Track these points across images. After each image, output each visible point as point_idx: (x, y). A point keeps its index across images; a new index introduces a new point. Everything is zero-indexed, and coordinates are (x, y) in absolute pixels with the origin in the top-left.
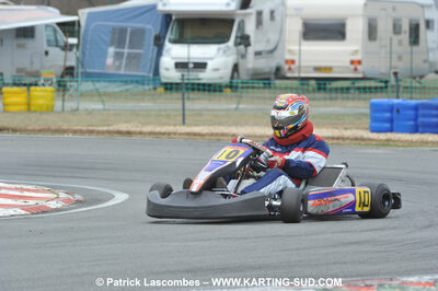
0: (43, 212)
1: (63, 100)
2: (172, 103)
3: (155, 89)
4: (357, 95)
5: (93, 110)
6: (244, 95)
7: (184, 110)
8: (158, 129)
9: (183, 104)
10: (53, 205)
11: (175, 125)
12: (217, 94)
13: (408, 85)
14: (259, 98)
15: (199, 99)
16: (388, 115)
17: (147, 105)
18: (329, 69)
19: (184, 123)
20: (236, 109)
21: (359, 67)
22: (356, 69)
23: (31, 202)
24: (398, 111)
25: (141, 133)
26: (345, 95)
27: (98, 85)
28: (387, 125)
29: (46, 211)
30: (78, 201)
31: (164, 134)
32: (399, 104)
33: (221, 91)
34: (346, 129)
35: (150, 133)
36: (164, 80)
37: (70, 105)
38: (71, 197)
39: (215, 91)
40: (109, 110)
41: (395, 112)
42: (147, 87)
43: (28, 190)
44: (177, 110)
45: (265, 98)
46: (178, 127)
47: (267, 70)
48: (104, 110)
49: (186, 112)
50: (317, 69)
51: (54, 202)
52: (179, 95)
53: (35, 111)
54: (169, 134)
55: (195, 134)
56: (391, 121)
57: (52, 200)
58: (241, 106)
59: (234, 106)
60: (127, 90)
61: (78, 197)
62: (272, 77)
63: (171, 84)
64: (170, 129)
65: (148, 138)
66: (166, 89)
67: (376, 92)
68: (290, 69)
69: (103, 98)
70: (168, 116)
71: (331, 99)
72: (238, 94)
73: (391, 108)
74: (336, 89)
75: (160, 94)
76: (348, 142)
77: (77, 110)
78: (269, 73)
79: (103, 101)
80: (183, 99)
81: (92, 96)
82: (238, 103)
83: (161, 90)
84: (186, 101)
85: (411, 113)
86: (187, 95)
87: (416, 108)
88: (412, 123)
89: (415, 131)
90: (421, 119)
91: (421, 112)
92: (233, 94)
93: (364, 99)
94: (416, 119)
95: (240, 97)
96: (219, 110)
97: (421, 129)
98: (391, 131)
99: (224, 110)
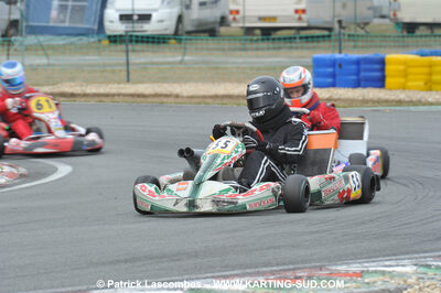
1: (8, 55)
2: (116, 56)
3: (100, 41)
4: (305, 45)
5: (38, 65)
6: (188, 46)
7: (128, 64)
8: (103, 89)
9: (127, 56)
11: (119, 83)
12: (162, 45)
13: (352, 32)
14: (208, 49)
15: (143, 51)
16: (330, 70)
17: (92, 58)
18: (273, 19)
19: (128, 81)
20: (181, 62)
22: (300, 18)
24: (340, 66)
25: (85, 95)
26: (288, 45)
27: (41, 38)
28: (330, 80)
30: (22, 176)
31: (107, 95)
32: (341, 59)
33: (164, 42)
35: (95, 95)
36: (108, 33)
38: (15, 171)
39: (159, 43)
40: (53, 65)
41: (337, 67)
42: (92, 40)
44: (121, 65)
46: (122, 86)
47: (211, 20)
48: (49, 65)
49: (131, 67)
50: (262, 19)
52: (123, 47)
54: (113, 95)
55: (139, 96)
56: (333, 75)
58: (187, 58)
59: (179, 58)
60: (71, 44)
61: (22, 171)
63: (115, 36)
64: (113, 88)
65: (92, 102)
66: (111, 41)
68: (234, 19)
69: (49, 52)
70: (113, 72)
71: (279, 48)
72: (183, 45)
73: (333, 63)
74: (285, 39)
75: (104, 47)
78: (214, 23)
79: (47, 55)
80: (127, 51)
81: (37, 50)
82: (184, 54)
83: (106, 42)
84: (130, 54)
85: (354, 67)
86: (130, 47)
87: (358, 62)
88: (354, 77)
89: (357, 84)
90: (362, 74)
91: (363, 66)
92: (178, 46)
93: (307, 48)
94: (358, 73)
95: (185, 49)
96: (164, 63)
97: (362, 83)
98: (333, 85)
99: (169, 63)
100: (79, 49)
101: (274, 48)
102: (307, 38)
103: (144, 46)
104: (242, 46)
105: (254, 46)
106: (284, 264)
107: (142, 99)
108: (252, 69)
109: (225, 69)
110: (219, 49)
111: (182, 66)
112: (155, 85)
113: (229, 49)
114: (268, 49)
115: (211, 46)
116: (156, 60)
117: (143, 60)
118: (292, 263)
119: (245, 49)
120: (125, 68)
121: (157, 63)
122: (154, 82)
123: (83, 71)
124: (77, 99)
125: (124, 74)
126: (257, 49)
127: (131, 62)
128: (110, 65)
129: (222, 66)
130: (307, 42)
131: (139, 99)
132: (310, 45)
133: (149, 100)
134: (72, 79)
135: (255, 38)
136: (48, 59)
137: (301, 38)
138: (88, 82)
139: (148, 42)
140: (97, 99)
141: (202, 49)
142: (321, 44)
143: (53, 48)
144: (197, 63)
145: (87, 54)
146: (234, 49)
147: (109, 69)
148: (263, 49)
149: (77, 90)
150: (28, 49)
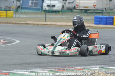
3: (41, 12)
5: (24, 17)
11: (43, 22)
16: (99, 20)
17: (39, 16)
18: (87, 7)
21: (96, 7)
22: (95, 7)
24: (102, 19)
28: (99, 23)
32: (102, 17)
34: (88, 23)
36: (44, 10)
37: (18, 16)
40: (28, 17)
47: (71, 7)
48: (26, 17)
50: (85, 7)
53: (8, 17)
56: (100, 21)
59: (61, 17)
62: (73, 9)
68: (77, 7)
73: (100, 18)
78: (72, 8)
79: (26, 15)
82: (62, 16)
83: (43, 12)
85: (105, 19)
87: (106, 18)
88: (105, 22)
89: (106, 24)
90: (108, 21)
91: (108, 19)
94: (106, 21)
97: (107, 24)
98: (100, 24)
99: (58, 18)
100: (36, 14)
138: (35, 21)
147: (42, 18)
150: (22, 13)
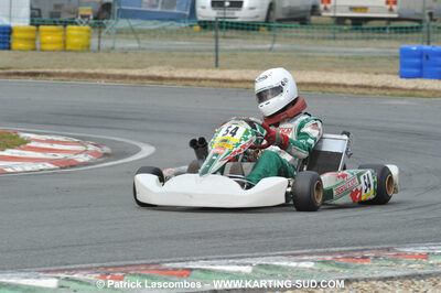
0: (72, 166)
1: (99, 37)
2: (205, 41)
3: (191, 26)
4: (393, 35)
5: (129, 49)
6: (277, 34)
7: (217, 50)
8: (191, 74)
9: (217, 42)
10: (81, 158)
11: (208, 68)
12: (251, 32)
14: (296, 37)
15: (232, 38)
16: (417, 61)
17: (183, 43)
18: (364, 9)
19: (217, 66)
20: (270, 50)
21: (394, 7)
22: (391, 9)
23: (60, 156)
24: (427, 57)
25: (172, 79)
26: (377, 35)
27: (133, 22)
28: (417, 71)
29: (73, 165)
30: (106, 155)
31: (194, 80)
33: (253, 30)
34: (376, 74)
35: (182, 79)
36: (200, 18)
37: (106, 43)
38: (99, 150)
39: (248, 29)
40: (144, 49)
41: (424, 58)
42: (183, 25)
43: (58, 142)
44: (210, 51)
45: (301, 38)
46: (210, 71)
47: (303, 8)
48: (139, 48)
49: (220, 54)
50: (353, 9)
51: (82, 156)
52: (213, 33)
53: (70, 51)
54: (200, 80)
55: (226, 81)
56: (421, 66)
57: (81, 153)
58: (276, 45)
59: (269, 46)
60: (164, 28)
61: (106, 149)
63: (205, 22)
64: (201, 73)
65: (179, 85)
66: (201, 27)
67: (413, 32)
68: (326, 8)
69: (140, 36)
70: (203, 57)
71: (368, 38)
72: (272, 33)
73: (421, 54)
74: (373, 29)
76: (374, 91)
77: (113, 48)
78: (305, 11)
79: (138, 39)
80: (217, 37)
81: (128, 34)
82: (274, 41)
83: (198, 28)
84: (220, 40)
86: (220, 33)
92: (267, 33)
93: (396, 39)
95: (275, 36)
96: (254, 50)
98: (421, 76)
99: (259, 50)
100: (170, 34)
101: (363, 38)
102: (395, 28)
103: (234, 33)
104: (332, 35)
105: (343, 35)
106: (353, 245)
107: (229, 84)
108: (340, 58)
109: (313, 57)
110: (307, 38)
111: (271, 53)
112: (244, 71)
113: (318, 38)
114: (357, 38)
115: (300, 34)
116: (247, 47)
117: (232, 47)
118: (362, 245)
119: (334, 38)
120: (214, 54)
121: (248, 50)
122: (242, 68)
123: (173, 56)
124: (164, 82)
125: (213, 59)
126: (346, 39)
127: (220, 47)
128: (200, 51)
129: (310, 54)
130: (396, 32)
131: (225, 85)
132: (399, 35)
133: (236, 85)
134: (161, 63)
135: (345, 27)
136: (139, 43)
137: (391, 28)
138: (177, 66)
139: (237, 28)
140: (183, 83)
141: (291, 37)
142: (410, 35)
143: (143, 32)
144: (285, 51)
145: (177, 39)
146: (324, 38)
147: (198, 54)
148: (351, 39)
149: (165, 73)
150: (119, 32)
